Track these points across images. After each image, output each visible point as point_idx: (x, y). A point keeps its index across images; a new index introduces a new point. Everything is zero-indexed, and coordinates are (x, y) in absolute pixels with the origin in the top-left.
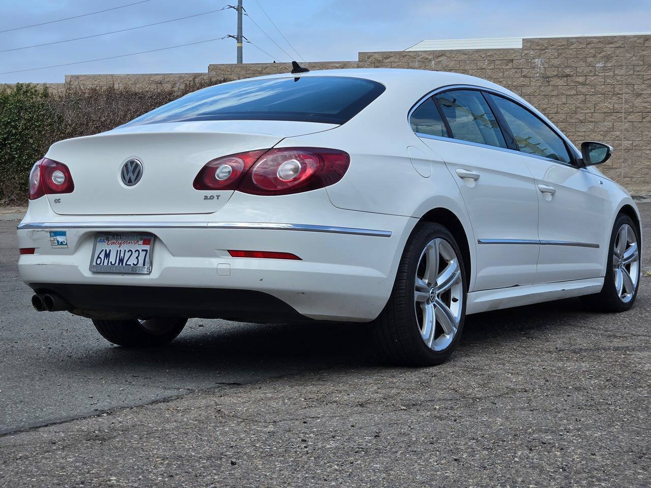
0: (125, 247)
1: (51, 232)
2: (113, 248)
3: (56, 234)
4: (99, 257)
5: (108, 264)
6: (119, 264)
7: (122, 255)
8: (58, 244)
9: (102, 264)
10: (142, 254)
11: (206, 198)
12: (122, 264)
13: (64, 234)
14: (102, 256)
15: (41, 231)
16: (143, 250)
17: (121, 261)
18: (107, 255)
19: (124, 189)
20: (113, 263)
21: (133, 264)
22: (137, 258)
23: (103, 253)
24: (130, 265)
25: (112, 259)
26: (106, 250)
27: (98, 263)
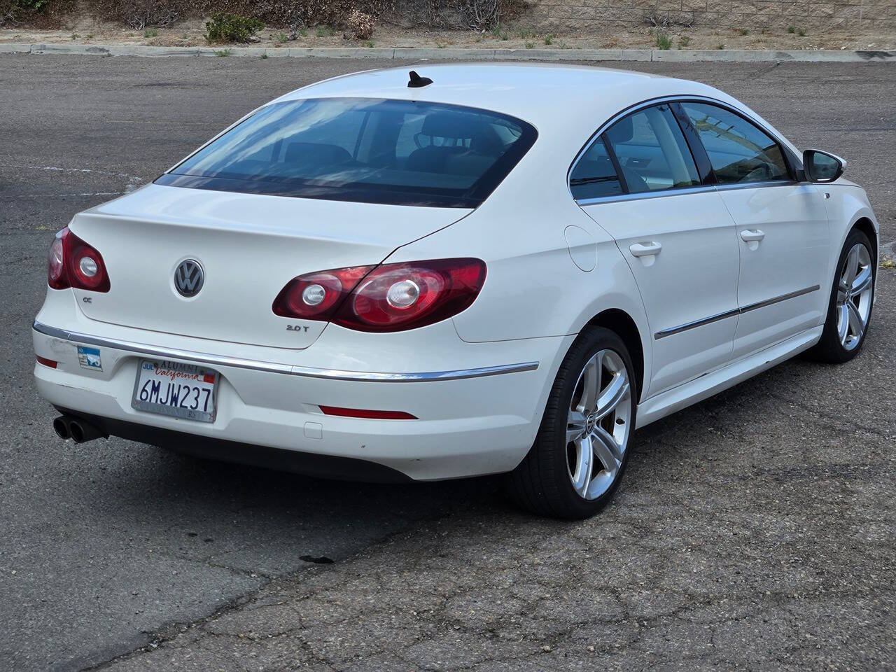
0: (180, 381)
1: (79, 347)
2: (164, 380)
3: (86, 350)
4: (144, 390)
5: (156, 402)
6: (171, 404)
7: (176, 391)
8: (89, 364)
9: (148, 400)
10: (203, 395)
11: (289, 328)
12: (176, 405)
13: (96, 353)
14: (149, 388)
15: (66, 342)
16: (204, 390)
17: (175, 399)
18: (156, 389)
19: (179, 300)
20: (164, 401)
21: (191, 406)
22: (196, 399)
23: (150, 385)
24: (187, 407)
25: (163, 395)
26: (154, 382)
27: (144, 397)
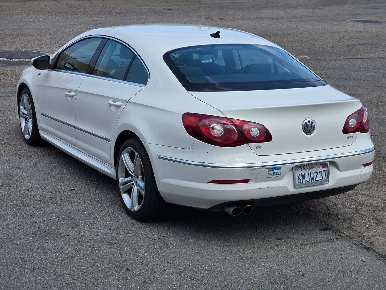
0: (312, 171)
1: (269, 168)
2: (306, 172)
3: (274, 169)
4: (298, 179)
5: (305, 182)
6: (311, 181)
7: (312, 175)
8: (274, 175)
9: (302, 183)
10: (324, 173)
11: (348, 138)
12: (313, 181)
13: (280, 168)
14: (300, 177)
15: (261, 168)
16: (324, 171)
17: (312, 178)
18: (303, 177)
19: (306, 137)
20: (308, 181)
21: (320, 179)
22: (321, 176)
23: (301, 176)
24: (318, 180)
25: (307, 178)
26: (302, 174)
27: (299, 182)
